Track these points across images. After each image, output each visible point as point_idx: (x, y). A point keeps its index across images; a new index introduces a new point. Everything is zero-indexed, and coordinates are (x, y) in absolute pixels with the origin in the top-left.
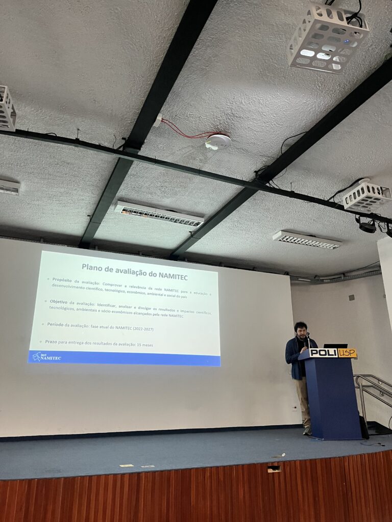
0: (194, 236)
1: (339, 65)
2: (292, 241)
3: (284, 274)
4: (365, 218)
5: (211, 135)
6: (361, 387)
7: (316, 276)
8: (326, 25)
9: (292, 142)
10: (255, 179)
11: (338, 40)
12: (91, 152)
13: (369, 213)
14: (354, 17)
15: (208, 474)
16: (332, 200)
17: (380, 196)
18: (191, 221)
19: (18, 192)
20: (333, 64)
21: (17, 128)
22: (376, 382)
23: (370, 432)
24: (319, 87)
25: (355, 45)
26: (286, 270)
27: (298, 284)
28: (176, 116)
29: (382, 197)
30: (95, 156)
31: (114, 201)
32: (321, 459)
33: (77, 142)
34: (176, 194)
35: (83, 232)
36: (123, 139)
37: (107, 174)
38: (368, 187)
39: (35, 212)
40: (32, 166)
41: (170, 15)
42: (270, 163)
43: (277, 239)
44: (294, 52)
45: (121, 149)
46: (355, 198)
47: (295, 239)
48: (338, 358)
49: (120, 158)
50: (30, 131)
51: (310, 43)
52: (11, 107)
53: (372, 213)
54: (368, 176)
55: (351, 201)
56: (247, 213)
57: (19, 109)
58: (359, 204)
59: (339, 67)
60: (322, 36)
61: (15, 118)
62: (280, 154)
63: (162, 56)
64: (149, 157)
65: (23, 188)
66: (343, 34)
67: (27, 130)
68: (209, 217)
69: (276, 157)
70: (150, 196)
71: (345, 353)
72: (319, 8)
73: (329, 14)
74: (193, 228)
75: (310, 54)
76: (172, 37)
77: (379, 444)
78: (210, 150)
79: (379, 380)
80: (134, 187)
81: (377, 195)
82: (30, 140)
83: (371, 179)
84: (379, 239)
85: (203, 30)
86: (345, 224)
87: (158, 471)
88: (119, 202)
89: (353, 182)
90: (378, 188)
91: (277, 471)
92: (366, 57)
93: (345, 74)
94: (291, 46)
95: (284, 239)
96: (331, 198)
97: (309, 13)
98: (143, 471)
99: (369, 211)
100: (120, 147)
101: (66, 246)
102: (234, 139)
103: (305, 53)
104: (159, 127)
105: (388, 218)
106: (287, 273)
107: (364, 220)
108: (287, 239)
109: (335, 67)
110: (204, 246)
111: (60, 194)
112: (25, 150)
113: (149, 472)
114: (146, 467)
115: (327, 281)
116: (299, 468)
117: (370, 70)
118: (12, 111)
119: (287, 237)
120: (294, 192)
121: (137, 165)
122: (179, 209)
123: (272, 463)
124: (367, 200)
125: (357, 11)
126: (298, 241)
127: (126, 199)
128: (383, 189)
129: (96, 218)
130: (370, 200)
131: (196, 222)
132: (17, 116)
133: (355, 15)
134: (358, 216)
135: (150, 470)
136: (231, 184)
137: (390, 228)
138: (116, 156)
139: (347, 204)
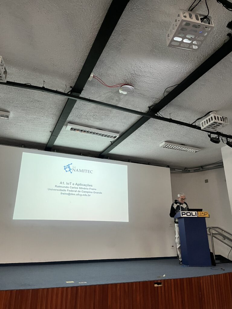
0: (113, 144)
1: (197, 46)
2: (171, 147)
3: (167, 167)
4: (214, 135)
5: (122, 86)
6: (211, 234)
7: (185, 168)
8: (189, 23)
9: (170, 90)
10: (148, 111)
11: (196, 31)
12: (52, 95)
13: (216, 132)
14: (205, 18)
15: (118, 287)
16: (194, 124)
17: (222, 122)
18: (111, 135)
19: (8, 118)
20: (193, 46)
21: (8, 81)
22: (220, 231)
23: (217, 262)
24: (186, 58)
25: (206, 34)
26: (168, 164)
27: (175, 173)
28: (102, 74)
29: (223, 123)
30: (54, 97)
31: (66, 123)
32: (186, 278)
33: (43, 89)
34: (102, 119)
35: (48, 141)
36: (71, 87)
37: (61, 108)
38: (215, 117)
39: (18, 129)
40: (17, 102)
41: (98, 16)
42: (157, 102)
43: (163, 146)
44: (170, 38)
45: (69, 93)
46: (207, 123)
47: (173, 146)
48: (198, 217)
49: (69, 98)
50: (15, 82)
51: (179, 33)
52: (4, 68)
53: (218, 132)
54: (214, 110)
55: (205, 124)
56: (144, 131)
57: (9, 69)
58: (209, 127)
59: (197, 47)
60: (186, 29)
61: (6, 75)
62: (163, 97)
63: (93, 40)
64: (86, 98)
65: (11, 115)
66: (199, 28)
67: (13, 82)
68: (122, 133)
69: (161, 98)
70: (87, 120)
71: (202, 214)
72: (185, 13)
73: (190, 16)
74: (113, 140)
75: (180, 39)
76: (99, 29)
77: (222, 269)
78: (122, 94)
79: (223, 230)
80: (77, 115)
81: (220, 121)
82: (16, 87)
83: (216, 112)
84: (222, 147)
85: (117, 25)
86: (202, 138)
87: (88, 286)
88: (68, 124)
89: (206, 113)
90: (221, 118)
91: (160, 286)
92: (212, 41)
93: (201, 51)
94: (168, 35)
95: (167, 147)
96: (193, 123)
97: (179, 16)
98: (79, 285)
99: (215, 130)
100: (69, 92)
101: (37, 149)
102: (136, 88)
103: (176, 39)
104: (92, 81)
105: (227, 134)
106: (168, 166)
107: (213, 136)
108: (168, 146)
109: (194, 47)
110: (119, 150)
111: (33, 119)
112: (12, 93)
113: (83, 286)
114: (81, 283)
115: (192, 171)
116: (173, 283)
117: (215, 49)
118: (5, 70)
119: (168, 145)
120: (171, 119)
121: (79, 102)
122: (104, 129)
123: (157, 281)
124: (214, 124)
125: (207, 15)
126: (175, 148)
127: (73, 122)
128: (224, 118)
129: (55, 133)
130: (216, 124)
131: (114, 136)
132: (7, 73)
133: (206, 17)
134: (209, 134)
135: (84, 285)
136: (134, 114)
137: (228, 141)
138: (66, 97)
139: (203, 126)
